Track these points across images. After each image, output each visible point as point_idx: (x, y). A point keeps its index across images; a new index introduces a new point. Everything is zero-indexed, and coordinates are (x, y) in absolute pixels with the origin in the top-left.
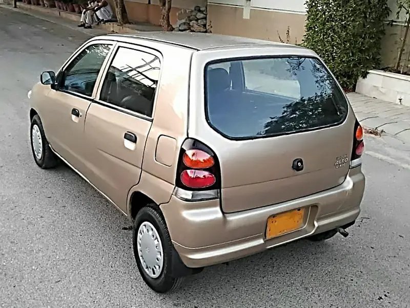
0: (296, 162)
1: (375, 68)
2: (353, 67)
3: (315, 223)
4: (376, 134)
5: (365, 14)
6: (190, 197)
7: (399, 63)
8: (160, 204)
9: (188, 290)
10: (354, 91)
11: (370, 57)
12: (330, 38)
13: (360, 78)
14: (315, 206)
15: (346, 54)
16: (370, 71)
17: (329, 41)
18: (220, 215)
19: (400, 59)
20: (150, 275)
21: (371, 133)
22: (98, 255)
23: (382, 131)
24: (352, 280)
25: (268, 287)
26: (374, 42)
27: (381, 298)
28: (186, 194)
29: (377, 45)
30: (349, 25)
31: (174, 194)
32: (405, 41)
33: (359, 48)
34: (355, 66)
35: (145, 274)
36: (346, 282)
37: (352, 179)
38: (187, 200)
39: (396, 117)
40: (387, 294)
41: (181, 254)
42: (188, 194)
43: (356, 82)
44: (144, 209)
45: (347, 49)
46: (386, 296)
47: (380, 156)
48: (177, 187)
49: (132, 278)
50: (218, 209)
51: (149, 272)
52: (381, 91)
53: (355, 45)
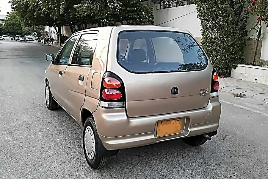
0: (174, 89)
1: (241, 64)
2: (228, 63)
3: (189, 129)
4: (241, 97)
5: (234, 34)
6: (107, 106)
7: (254, 60)
8: (93, 113)
9: (112, 168)
10: (230, 77)
11: (237, 57)
12: (214, 48)
13: (233, 69)
14: (188, 118)
15: (224, 56)
16: (238, 65)
17: (214, 49)
18: (126, 118)
19: (255, 58)
20: (89, 158)
21: (238, 96)
22: (66, 149)
23: (244, 95)
24: (214, 167)
25: (161, 169)
26: (240, 49)
27: (231, 177)
28: (105, 104)
29: (241, 50)
30: (225, 40)
31: (99, 105)
32: (257, 47)
33: (231, 52)
34: (229, 62)
35: (88, 158)
36: (210, 168)
37: (212, 105)
38: (105, 108)
39: (252, 88)
40: (235, 175)
41: (103, 141)
42: (106, 104)
43: (230, 71)
44: (88, 119)
45: (224, 53)
46: (234, 176)
47: (242, 107)
48: (100, 101)
49: (81, 161)
50: (125, 113)
51: (89, 156)
52: (244, 76)
53: (228, 51)
